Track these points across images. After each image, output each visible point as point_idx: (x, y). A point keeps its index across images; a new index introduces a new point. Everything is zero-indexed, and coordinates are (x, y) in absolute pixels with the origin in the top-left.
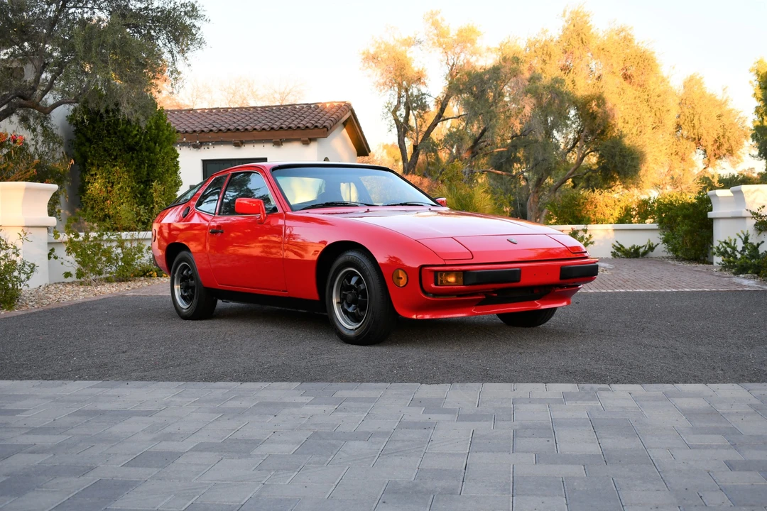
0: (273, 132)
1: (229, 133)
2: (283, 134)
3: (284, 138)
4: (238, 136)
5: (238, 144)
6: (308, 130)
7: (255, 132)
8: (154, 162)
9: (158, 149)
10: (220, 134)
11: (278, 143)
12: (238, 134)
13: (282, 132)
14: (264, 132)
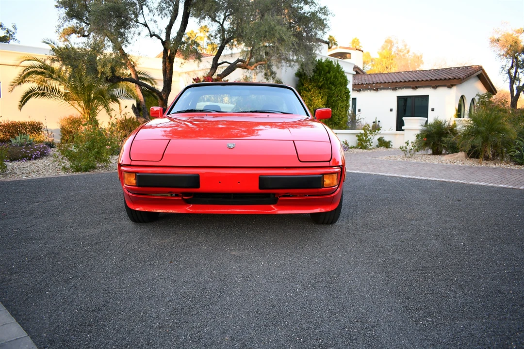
0: (432, 82)
1: (410, 83)
2: (437, 83)
3: (438, 85)
4: (415, 85)
5: (415, 88)
6: (450, 81)
7: (423, 82)
8: (332, 95)
9: (333, 88)
10: (405, 83)
11: (435, 87)
12: (414, 83)
13: (436, 82)
14: (427, 82)
